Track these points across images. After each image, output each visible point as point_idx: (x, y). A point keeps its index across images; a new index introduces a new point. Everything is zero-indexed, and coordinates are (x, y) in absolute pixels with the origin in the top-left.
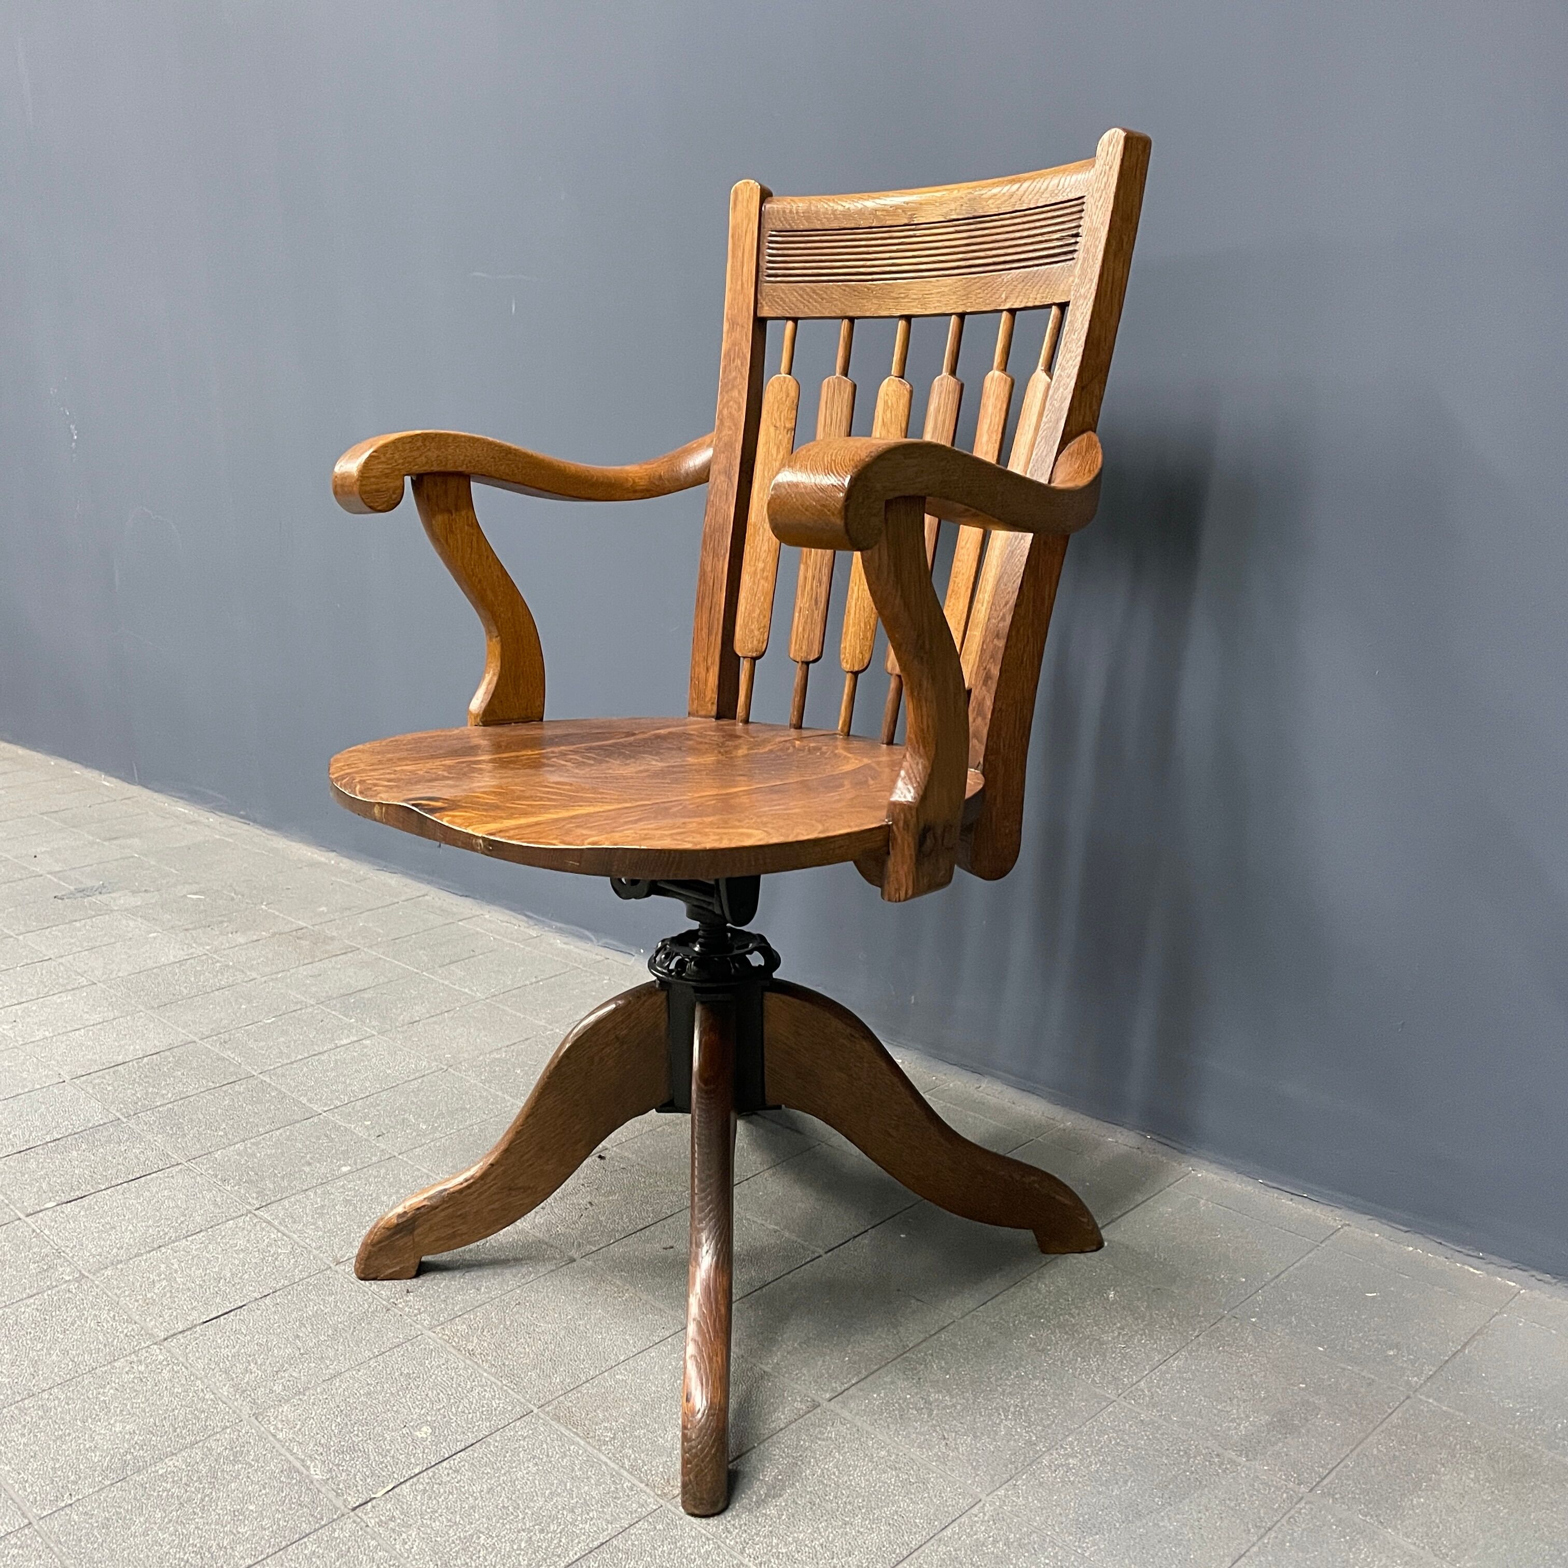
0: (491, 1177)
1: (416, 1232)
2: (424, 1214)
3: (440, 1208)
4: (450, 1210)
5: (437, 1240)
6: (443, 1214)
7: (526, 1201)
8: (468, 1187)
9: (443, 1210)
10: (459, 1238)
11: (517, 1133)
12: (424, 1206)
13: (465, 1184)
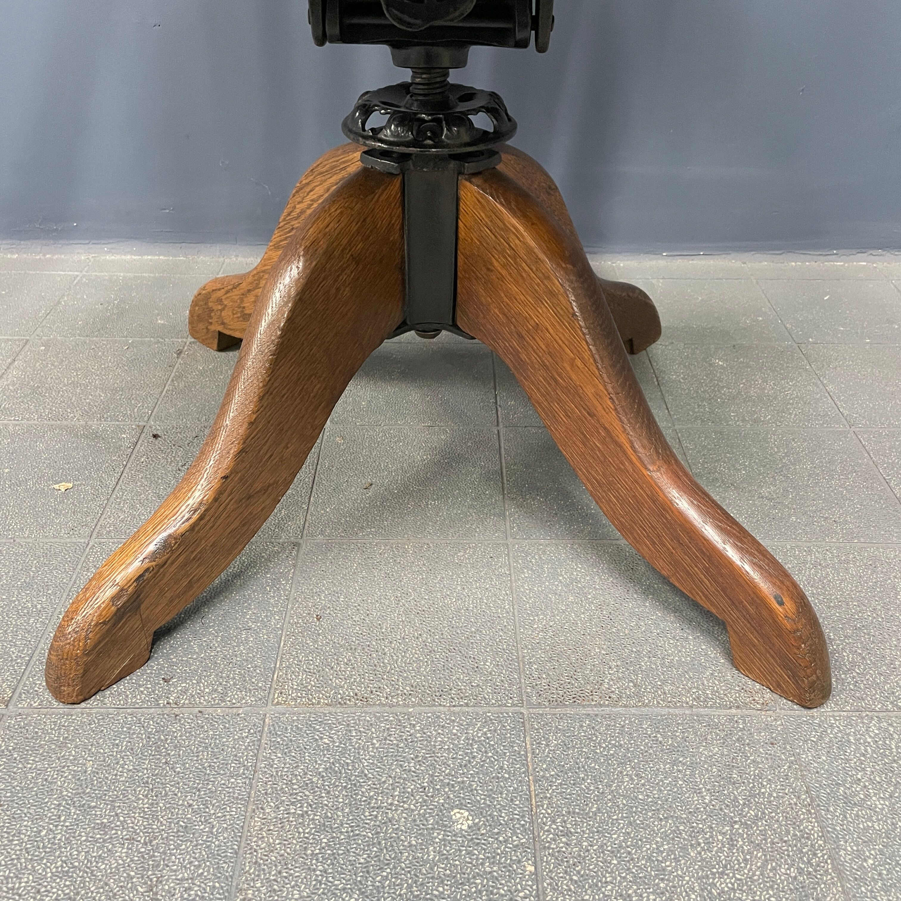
0: (226, 494)
1: (143, 606)
2: (149, 580)
3: (169, 562)
4: (181, 558)
5: (171, 601)
6: (172, 569)
7: (267, 502)
8: (201, 518)
9: (172, 563)
10: (196, 586)
11: (251, 424)
12: (147, 570)
13: (196, 517)
